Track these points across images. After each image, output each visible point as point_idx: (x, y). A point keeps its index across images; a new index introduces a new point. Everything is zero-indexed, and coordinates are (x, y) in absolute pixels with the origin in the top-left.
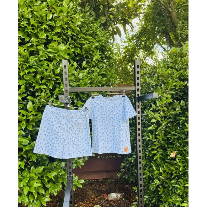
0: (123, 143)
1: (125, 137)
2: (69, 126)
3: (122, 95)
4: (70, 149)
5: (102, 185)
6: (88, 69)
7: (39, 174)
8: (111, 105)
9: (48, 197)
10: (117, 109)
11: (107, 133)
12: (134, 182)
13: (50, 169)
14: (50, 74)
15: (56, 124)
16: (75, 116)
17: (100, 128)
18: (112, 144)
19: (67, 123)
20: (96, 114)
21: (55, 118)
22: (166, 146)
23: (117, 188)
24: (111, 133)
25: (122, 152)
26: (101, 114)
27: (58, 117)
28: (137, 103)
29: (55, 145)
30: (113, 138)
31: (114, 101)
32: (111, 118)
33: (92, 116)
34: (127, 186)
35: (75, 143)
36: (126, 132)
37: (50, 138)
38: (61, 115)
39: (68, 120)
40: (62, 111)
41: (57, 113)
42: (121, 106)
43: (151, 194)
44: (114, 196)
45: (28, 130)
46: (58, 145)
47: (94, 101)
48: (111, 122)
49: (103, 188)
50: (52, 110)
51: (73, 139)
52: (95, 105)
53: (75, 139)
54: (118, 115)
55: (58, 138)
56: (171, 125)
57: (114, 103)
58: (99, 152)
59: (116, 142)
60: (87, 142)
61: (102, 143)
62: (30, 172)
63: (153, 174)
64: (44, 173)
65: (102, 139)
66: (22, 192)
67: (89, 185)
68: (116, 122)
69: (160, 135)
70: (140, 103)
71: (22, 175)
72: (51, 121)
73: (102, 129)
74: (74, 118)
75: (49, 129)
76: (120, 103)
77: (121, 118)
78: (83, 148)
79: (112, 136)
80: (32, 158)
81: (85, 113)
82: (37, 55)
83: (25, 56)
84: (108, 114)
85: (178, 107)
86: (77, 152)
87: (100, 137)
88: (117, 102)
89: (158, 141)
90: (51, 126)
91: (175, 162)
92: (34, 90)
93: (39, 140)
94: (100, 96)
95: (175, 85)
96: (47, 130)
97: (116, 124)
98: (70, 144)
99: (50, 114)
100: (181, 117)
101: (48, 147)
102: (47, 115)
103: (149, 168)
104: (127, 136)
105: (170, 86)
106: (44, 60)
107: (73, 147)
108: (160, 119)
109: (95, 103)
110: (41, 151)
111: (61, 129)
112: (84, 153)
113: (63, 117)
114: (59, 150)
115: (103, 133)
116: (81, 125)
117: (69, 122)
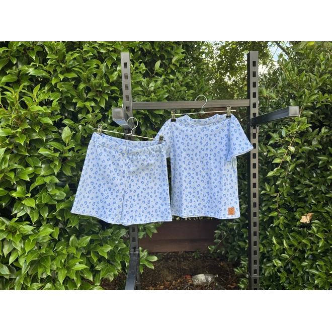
0: (226, 200)
1: (230, 189)
2: (132, 169)
3: (226, 115)
4: (134, 209)
5: (183, 262)
6: (163, 77)
7: (84, 248)
8: (206, 132)
9: (99, 284)
10: (216, 140)
11: (197, 182)
12: (236, 259)
13: (101, 240)
14: (101, 81)
15: (110, 165)
16: (143, 152)
17: (185, 173)
18: (206, 201)
19: (129, 164)
20: (179, 148)
21: (108, 155)
22: (293, 204)
23: (206, 267)
24: (205, 183)
25: (223, 215)
26: (186, 148)
27: (113, 152)
28: (252, 128)
29: (108, 201)
30: (207, 190)
31: (210, 126)
32: (204, 156)
33: (171, 152)
34: (222, 264)
35: (143, 199)
36: (232, 180)
37: (101, 188)
38: (118, 150)
39: (130, 159)
40: (120, 143)
41: (112, 145)
42: (223, 134)
43: (264, 280)
44: (201, 278)
45: (65, 175)
46: (113, 201)
47: (174, 125)
48: (205, 162)
49: (185, 265)
50: (103, 141)
51: (139, 191)
52: (176, 133)
53: (142, 192)
54: (218, 149)
55: (114, 190)
56: (301, 169)
57: (210, 129)
58: (182, 214)
59: (213, 197)
60: (163, 197)
61: (189, 200)
62: (68, 245)
63: (270, 250)
64: (92, 246)
65: (189, 192)
67: (164, 260)
68: (214, 163)
69: (283, 187)
70: (258, 128)
71: (55, 250)
72: (102, 160)
73: (188, 176)
74: (140, 155)
75: (98, 174)
76: (222, 129)
77: (223, 156)
78: (156, 207)
79: (207, 188)
80: (70, 221)
81: (159, 147)
82: (78, 49)
83: (60, 51)
84: (199, 149)
85: (315, 139)
86: (146, 213)
87: (185, 189)
88: (216, 126)
89: (280, 196)
90: (101, 168)
91: (310, 231)
92: (75, 109)
93: (81, 191)
94: (187, 117)
95: (314, 100)
96: (95, 175)
97: (213, 166)
98: (134, 200)
99: (99, 147)
100: (320, 156)
101: (98, 205)
102: (94, 149)
103: (262, 240)
104: (232, 187)
105: (306, 101)
106: (91, 59)
107: (140, 205)
108: (289, 158)
109: (176, 130)
110: (84, 210)
111: (118, 173)
112: (158, 215)
113: (121, 152)
114: (115, 209)
115: (190, 182)
116: (153, 167)
117: (132, 162)
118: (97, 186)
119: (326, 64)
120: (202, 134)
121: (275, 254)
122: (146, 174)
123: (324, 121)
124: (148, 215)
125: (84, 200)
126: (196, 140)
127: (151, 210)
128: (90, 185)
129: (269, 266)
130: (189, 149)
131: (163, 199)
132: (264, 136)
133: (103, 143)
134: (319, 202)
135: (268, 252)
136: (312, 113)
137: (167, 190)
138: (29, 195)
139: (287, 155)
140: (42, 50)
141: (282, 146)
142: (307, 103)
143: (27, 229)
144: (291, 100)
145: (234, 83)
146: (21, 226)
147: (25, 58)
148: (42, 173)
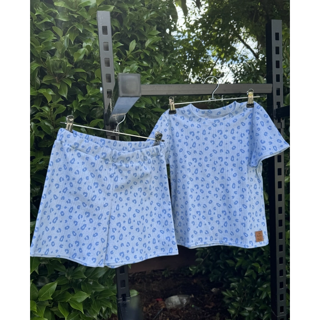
0: (251, 221)
1: (254, 205)
2: (120, 182)
3: (245, 103)
4: (124, 241)
5: (152, 283)
8: (219, 127)
10: (234, 138)
11: (208, 197)
15: (87, 178)
17: (191, 185)
18: (222, 224)
19: (115, 175)
20: (181, 150)
21: (83, 163)
23: (179, 286)
24: (219, 198)
25: (250, 242)
26: (192, 150)
27: (92, 158)
28: (276, 122)
29: (85, 233)
30: (222, 208)
31: (224, 119)
32: (218, 160)
33: (169, 156)
35: (135, 226)
36: (257, 193)
37: (73, 214)
38: (99, 154)
39: (116, 168)
40: (101, 143)
41: (90, 148)
42: (243, 130)
46: (94, 232)
47: (174, 119)
48: (218, 168)
49: (155, 287)
50: (76, 141)
51: (130, 215)
52: (177, 129)
53: (134, 216)
54: (237, 150)
55: (94, 215)
57: (225, 122)
58: (189, 244)
59: (233, 218)
60: (164, 221)
61: (197, 223)
65: (197, 212)
68: (232, 170)
70: (283, 122)
72: (74, 170)
73: (195, 189)
74: (131, 162)
75: (67, 193)
76: (242, 123)
77: (244, 159)
78: (154, 235)
79: (222, 205)
81: (157, 149)
84: (210, 151)
86: (140, 247)
87: (192, 208)
88: (233, 119)
90: (73, 183)
93: (43, 221)
94: (190, 107)
96: (63, 194)
97: (231, 174)
98: (124, 228)
99: (70, 150)
101: (68, 239)
102: (61, 153)
104: (257, 203)
107: (132, 235)
109: (176, 125)
110: (48, 250)
111: (100, 190)
112: (156, 248)
113: (104, 158)
114: (97, 244)
115: (198, 198)
116: (148, 179)
117: (120, 171)
118: (66, 211)
120: (214, 130)
122: (140, 189)
124: (144, 248)
125: (46, 234)
126: (206, 139)
127: (146, 240)
128: (56, 209)
130: (195, 152)
131: (163, 224)
133: (75, 144)
137: (169, 210)
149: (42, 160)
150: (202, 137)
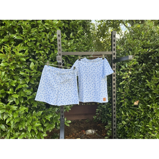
0: (102, 95)
1: (104, 90)
2: (62, 81)
3: (102, 58)
4: (62, 99)
5: (81, 124)
6: (74, 40)
7: (39, 116)
8: (94, 65)
9: (45, 133)
10: (98, 69)
11: (90, 87)
12: (106, 122)
13: (47, 113)
14: (47, 42)
15: (52, 79)
16: (66, 74)
18: (94, 95)
19: (60, 79)
20: (82, 72)
21: (51, 75)
22: (131, 97)
23: (92, 126)
24: (93, 87)
25: (101, 101)
27: (54, 74)
28: (113, 64)
29: (51, 95)
30: (94, 90)
31: (95, 63)
32: (93, 75)
33: (78, 74)
34: (99, 125)
35: (66, 94)
36: (105, 86)
37: (48, 89)
38: (56, 73)
40: (56, 69)
41: (53, 71)
42: (101, 66)
43: (118, 131)
44: (90, 131)
45: (31, 84)
46: (53, 95)
47: (80, 62)
48: (93, 78)
49: (82, 126)
50: (49, 69)
51: (65, 91)
52: (81, 65)
53: (66, 91)
54: (99, 73)
55: (54, 90)
56: (134, 82)
57: (96, 64)
58: (83, 101)
59: (97, 93)
60: (75, 93)
61: (86, 95)
62: (32, 115)
63: (121, 117)
64: (43, 116)
65: (86, 91)
66: (27, 130)
67: (72, 124)
68: (97, 79)
69: (126, 89)
70: (115, 64)
71: (27, 117)
72: (48, 77)
73: (86, 84)
74: (65, 75)
76: (101, 64)
77: (101, 76)
78: (72, 98)
79: (94, 89)
80: (34, 104)
81: (74, 71)
82: (37, 27)
83: (28, 28)
84: (91, 72)
85: (140, 68)
86: (67, 100)
88: (98, 63)
89: (125, 93)
90: (48, 81)
91: (138, 109)
92: (34, 54)
93: (39, 91)
94: (85, 58)
95: (140, 51)
96: (45, 84)
98: (62, 95)
99: (48, 71)
100: (142, 75)
101: (46, 97)
102: (45, 72)
103: (117, 113)
105: (136, 52)
106: (42, 32)
107: (65, 97)
108: (129, 77)
110: (40, 99)
111: (55, 83)
112: (73, 101)
114: (54, 98)
115: (87, 87)
116: (71, 80)
117: (62, 78)
118: (46, 89)
119: (144, 36)
120: (92, 66)
121: (123, 119)
122: (68, 83)
123: (144, 60)
124: (68, 101)
125: (40, 95)
126: (90, 69)
127: (70, 99)
128: (43, 88)
129: (120, 125)
130: (86, 73)
131: (75, 94)
132: (118, 66)
134: (142, 96)
135: (120, 118)
136: (139, 57)
137: (77, 90)
138: (15, 93)
139: (128, 75)
140: (20, 27)
141: (126, 71)
142: (137, 53)
143: (14, 108)
144: (130, 51)
145: (104, 42)
146: (12, 106)
147: (12, 31)
148: (21, 83)
149: (39, 74)
150: (88, 68)
